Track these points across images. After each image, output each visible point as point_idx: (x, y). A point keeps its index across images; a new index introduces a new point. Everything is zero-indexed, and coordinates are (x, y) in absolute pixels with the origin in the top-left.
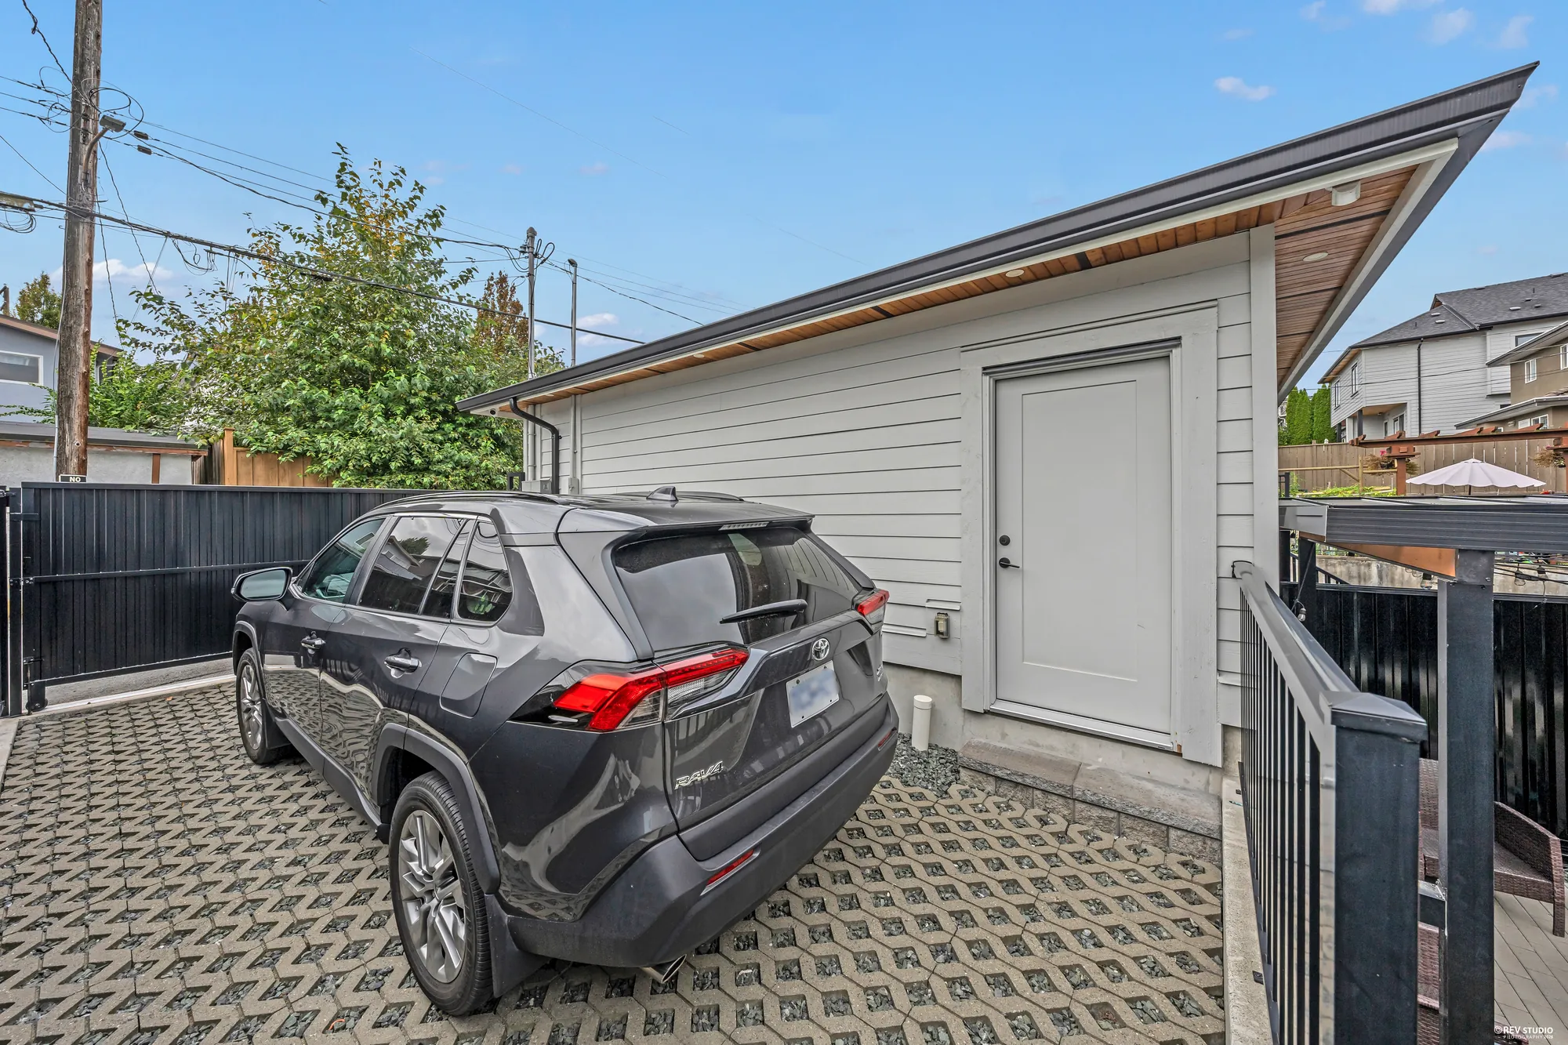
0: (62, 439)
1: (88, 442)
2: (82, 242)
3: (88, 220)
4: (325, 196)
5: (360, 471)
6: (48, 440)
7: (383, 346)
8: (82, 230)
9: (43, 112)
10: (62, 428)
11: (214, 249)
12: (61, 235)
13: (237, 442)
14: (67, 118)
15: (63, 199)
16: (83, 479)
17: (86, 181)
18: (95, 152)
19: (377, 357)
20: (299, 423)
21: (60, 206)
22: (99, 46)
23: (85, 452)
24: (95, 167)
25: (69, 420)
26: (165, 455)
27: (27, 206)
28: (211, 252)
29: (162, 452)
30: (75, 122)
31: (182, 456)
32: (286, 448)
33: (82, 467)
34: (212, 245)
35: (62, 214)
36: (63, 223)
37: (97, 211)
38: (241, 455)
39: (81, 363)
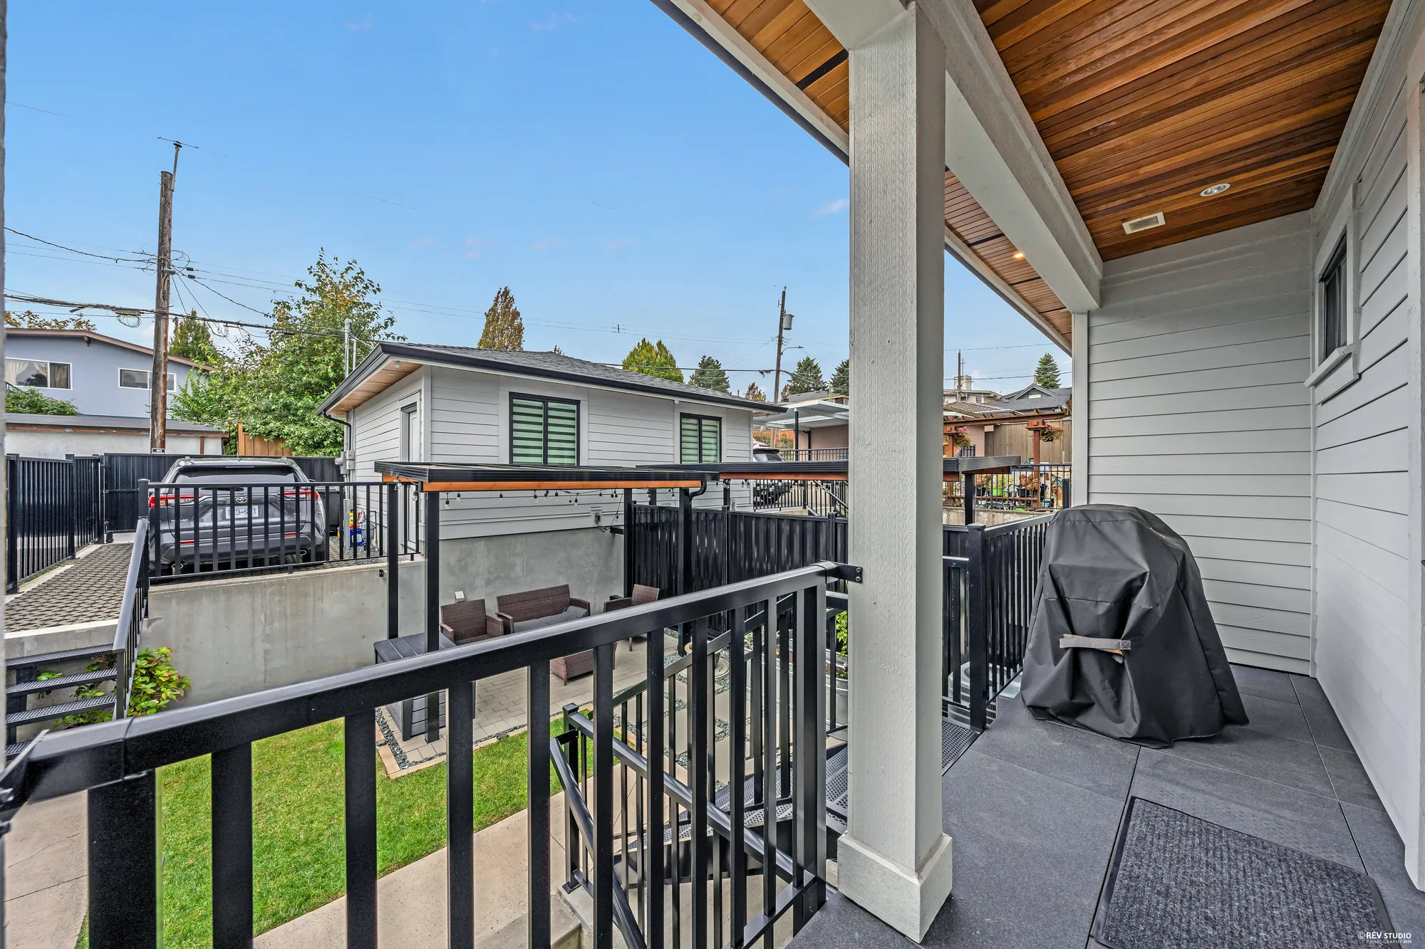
0: (153, 430)
1: (166, 431)
2: (162, 329)
3: (165, 317)
4: (300, 282)
5: (307, 446)
6: (147, 430)
7: (330, 370)
8: (162, 322)
9: (144, 265)
10: (153, 425)
11: (228, 325)
12: (153, 327)
13: (244, 430)
14: (155, 267)
15: (153, 307)
16: (163, 451)
17: (163, 297)
18: (168, 281)
19: (326, 378)
20: (276, 419)
21: (152, 311)
22: (170, 226)
23: (164, 436)
24: (168, 288)
25: (157, 420)
26: (207, 437)
27: (137, 313)
28: (227, 326)
29: (205, 435)
30: (159, 267)
31: (215, 438)
32: (269, 433)
33: (163, 445)
34: (227, 322)
35: (153, 315)
36: (154, 320)
37: (170, 312)
38: (246, 437)
39: (162, 391)
